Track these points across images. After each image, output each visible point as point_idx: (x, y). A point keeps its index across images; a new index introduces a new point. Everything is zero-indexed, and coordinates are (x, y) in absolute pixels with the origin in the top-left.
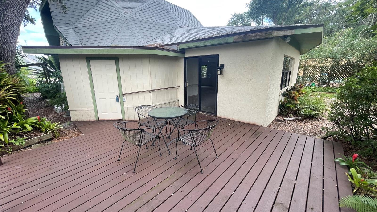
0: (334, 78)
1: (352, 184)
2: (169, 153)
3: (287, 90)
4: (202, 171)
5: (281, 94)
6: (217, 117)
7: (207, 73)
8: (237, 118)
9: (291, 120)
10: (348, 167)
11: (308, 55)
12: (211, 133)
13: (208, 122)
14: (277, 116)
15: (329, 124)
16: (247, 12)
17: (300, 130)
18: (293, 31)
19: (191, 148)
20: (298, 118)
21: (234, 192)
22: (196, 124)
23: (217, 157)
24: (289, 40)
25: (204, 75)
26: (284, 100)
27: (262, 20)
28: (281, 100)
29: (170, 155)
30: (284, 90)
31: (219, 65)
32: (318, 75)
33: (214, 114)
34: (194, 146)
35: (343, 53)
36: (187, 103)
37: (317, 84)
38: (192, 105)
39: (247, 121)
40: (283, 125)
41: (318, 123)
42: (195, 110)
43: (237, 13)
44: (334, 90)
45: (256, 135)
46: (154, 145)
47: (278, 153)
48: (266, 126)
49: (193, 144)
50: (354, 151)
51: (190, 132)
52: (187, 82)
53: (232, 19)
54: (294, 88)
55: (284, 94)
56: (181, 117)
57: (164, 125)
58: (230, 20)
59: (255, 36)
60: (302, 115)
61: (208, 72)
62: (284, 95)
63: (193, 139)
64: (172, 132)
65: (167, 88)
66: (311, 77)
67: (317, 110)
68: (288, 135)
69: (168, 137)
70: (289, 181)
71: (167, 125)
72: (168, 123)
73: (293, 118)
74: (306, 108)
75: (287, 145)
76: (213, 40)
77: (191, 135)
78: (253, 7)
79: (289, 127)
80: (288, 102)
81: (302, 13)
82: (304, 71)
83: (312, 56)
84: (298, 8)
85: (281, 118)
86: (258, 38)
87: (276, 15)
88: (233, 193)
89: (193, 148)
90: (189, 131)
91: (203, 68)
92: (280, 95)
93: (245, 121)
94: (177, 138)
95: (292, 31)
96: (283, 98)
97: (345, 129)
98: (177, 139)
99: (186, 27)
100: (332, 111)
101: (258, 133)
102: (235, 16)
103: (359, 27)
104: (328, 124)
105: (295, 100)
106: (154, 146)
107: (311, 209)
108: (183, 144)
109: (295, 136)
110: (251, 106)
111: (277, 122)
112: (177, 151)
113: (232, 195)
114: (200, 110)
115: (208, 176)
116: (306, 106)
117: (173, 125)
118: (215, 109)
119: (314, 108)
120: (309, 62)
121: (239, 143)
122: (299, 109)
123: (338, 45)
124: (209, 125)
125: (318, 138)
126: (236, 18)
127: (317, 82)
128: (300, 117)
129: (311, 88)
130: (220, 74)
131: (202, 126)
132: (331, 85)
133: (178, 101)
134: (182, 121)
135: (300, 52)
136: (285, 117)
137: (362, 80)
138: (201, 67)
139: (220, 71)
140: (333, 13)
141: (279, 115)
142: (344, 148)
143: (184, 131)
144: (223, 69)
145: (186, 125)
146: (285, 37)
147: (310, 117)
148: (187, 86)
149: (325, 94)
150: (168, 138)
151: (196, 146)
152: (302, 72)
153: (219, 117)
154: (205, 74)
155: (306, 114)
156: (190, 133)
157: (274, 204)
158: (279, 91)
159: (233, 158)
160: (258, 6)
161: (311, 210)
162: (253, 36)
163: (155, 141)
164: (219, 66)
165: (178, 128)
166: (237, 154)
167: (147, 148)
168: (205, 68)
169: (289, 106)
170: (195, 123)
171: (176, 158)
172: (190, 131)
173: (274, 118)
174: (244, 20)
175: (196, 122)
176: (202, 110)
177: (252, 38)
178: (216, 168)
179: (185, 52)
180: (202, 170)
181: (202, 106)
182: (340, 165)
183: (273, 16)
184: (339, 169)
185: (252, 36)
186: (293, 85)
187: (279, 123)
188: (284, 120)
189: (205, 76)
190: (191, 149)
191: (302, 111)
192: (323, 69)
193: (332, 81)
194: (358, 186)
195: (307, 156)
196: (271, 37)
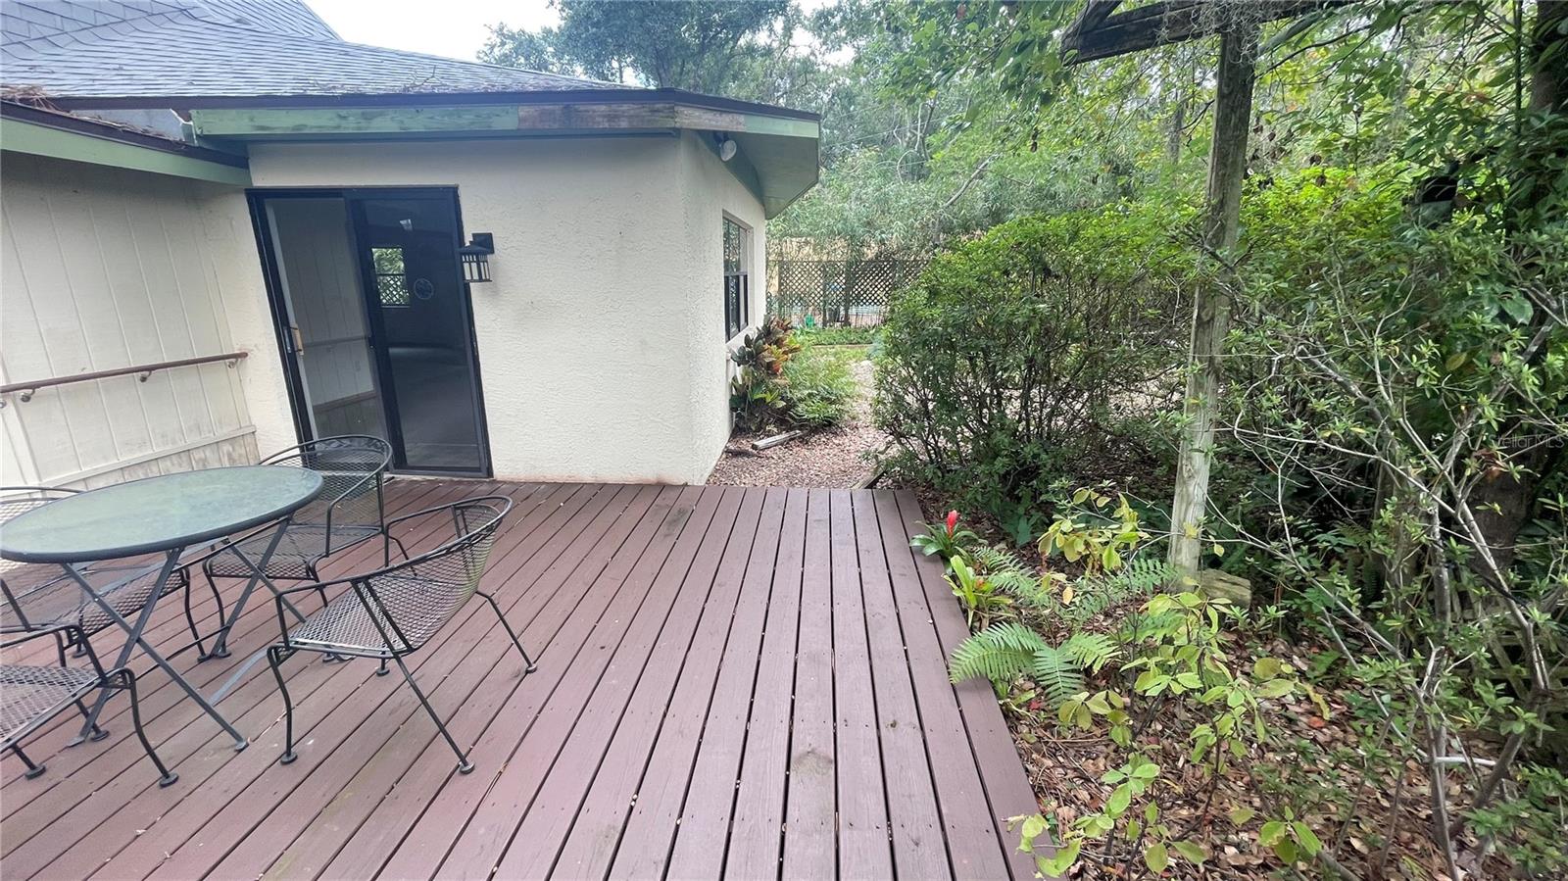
0: (858, 300)
1: (960, 604)
2: (234, 741)
3: (747, 340)
4: (465, 764)
5: (730, 355)
6: (495, 482)
7: (408, 285)
8: (585, 470)
9: (776, 446)
10: (943, 557)
11: (784, 220)
12: (480, 560)
13: (459, 512)
14: (731, 436)
15: (873, 439)
16: (555, 30)
17: (805, 474)
18: (742, 118)
19: (383, 667)
20: (792, 433)
21: (637, 793)
22: (388, 537)
23: (530, 665)
24: (732, 150)
25: (393, 293)
26: (743, 379)
27: (618, 74)
28: (735, 379)
29: (240, 751)
30: (738, 341)
31: (468, 239)
32: (819, 290)
33: (480, 471)
34: (397, 655)
35: (869, 223)
36: (316, 438)
37: (819, 319)
38: (347, 442)
39: (632, 475)
40: (755, 467)
41: (847, 440)
42: (370, 467)
43: (514, 27)
44: (863, 337)
45: (675, 522)
46: (94, 732)
47: (760, 570)
48: (703, 484)
49: (391, 647)
50: (941, 504)
51: (358, 591)
52: (293, 323)
53: (492, 47)
54: (767, 333)
55: (739, 358)
56: (285, 518)
57: (158, 592)
58: (486, 49)
59: (612, 117)
60: (803, 424)
61: (410, 277)
62: (742, 359)
63: (385, 619)
64: (234, 617)
65: (151, 369)
66: (801, 299)
67: (838, 400)
68: (776, 496)
69: (208, 652)
70: (814, 658)
71: (186, 583)
72: (196, 571)
73: (778, 437)
74: (810, 395)
75: (783, 534)
76: (413, 110)
77: (370, 601)
78: (577, 14)
79: (774, 471)
80: (758, 384)
81: (746, 80)
82: (781, 278)
83: (795, 225)
84: (732, 56)
85: (745, 444)
86: (624, 124)
87: (666, 67)
88: (635, 800)
89: (392, 664)
90: (349, 584)
91: (380, 258)
92: (728, 361)
93: (624, 476)
94: (279, 642)
95: (736, 116)
96: (739, 371)
97: (915, 444)
98: (276, 648)
99: (230, 21)
100: (879, 394)
101: (681, 512)
102: (503, 34)
103: (889, 150)
104: (869, 440)
105: (776, 374)
106: (100, 735)
107: (892, 725)
108: (324, 661)
109: (798, 494)
110: (637, 413)
111: (734, 460)
112: (289, 715)
113: (632, 808)
114: (400, 462)
115: (500, 773)
116: (810, 391)
117: (237, 576)
118: (481, 448)
119: (831, 394)
120: (791, 246)
121: (616, 572)
122: (791, 405)
123: (853, 195)
124: (461, 525)
125: (859, 491)
126: (510, 45)
127: (817, 312)
128: (797, 431)
129: (807, 333)
130: (476, 277)
131: (421, 541)
132: (853, 320)
133: (249, 439)
134: (294, 537)
135: (764, 206)
136: (755, 437)
137: (934, 293)
138: (372, 254)
139: (474, 265)
140: (826, 99)
141: (737, 431)
142: (920, 502)
143: (321, 588)
144: (489, 257)
145: (327, 556)
146: (717, 139)
147: (825, 425)
148: (300, 347)
149: (844, 349)
150: (210, 657)
151: (410, 649)
152: (776, 282)
153: (505, 482)
154: (395, 289)
155: (811, 416)
156: (360, 595)
157: (788, 768)
158: (724, 346)
159: (602, 648)
160: (597, 15)
161: (891, 729)
162: (604, 116)
163: (99, 704)
164: (468, 244)
165: (276, 583)
166: (615, 622)
167: (35, 772)
168: (390, 261)
169: (762, 399)
170: (382, 532)
171: (289, 757)
172: (355, 582)
173: (722, 448)
174: (546, 61)
175: (386, 523)
176: (413, 460)
177: (599, 123)
178: (536, 717)
179: (248, 158)
180: (463, 759)
181: (407, 446)
182: (924, 555)
183: (657, 69)
184: (926, 569)
185: (599, 116)
186: (761, 325)
187: (740, 461)
188: (754, 447)
189: (398, 300)
190: (379, 675)
191: (801, 408)
192: (827, 270)
193: (853, 310)
194: (973, 604)
195: (845, 553)
196: (675, 129)
